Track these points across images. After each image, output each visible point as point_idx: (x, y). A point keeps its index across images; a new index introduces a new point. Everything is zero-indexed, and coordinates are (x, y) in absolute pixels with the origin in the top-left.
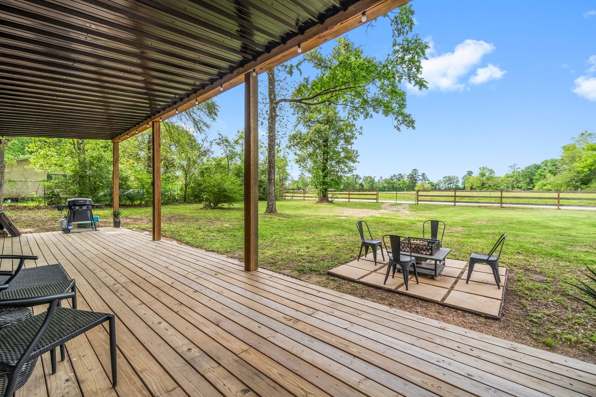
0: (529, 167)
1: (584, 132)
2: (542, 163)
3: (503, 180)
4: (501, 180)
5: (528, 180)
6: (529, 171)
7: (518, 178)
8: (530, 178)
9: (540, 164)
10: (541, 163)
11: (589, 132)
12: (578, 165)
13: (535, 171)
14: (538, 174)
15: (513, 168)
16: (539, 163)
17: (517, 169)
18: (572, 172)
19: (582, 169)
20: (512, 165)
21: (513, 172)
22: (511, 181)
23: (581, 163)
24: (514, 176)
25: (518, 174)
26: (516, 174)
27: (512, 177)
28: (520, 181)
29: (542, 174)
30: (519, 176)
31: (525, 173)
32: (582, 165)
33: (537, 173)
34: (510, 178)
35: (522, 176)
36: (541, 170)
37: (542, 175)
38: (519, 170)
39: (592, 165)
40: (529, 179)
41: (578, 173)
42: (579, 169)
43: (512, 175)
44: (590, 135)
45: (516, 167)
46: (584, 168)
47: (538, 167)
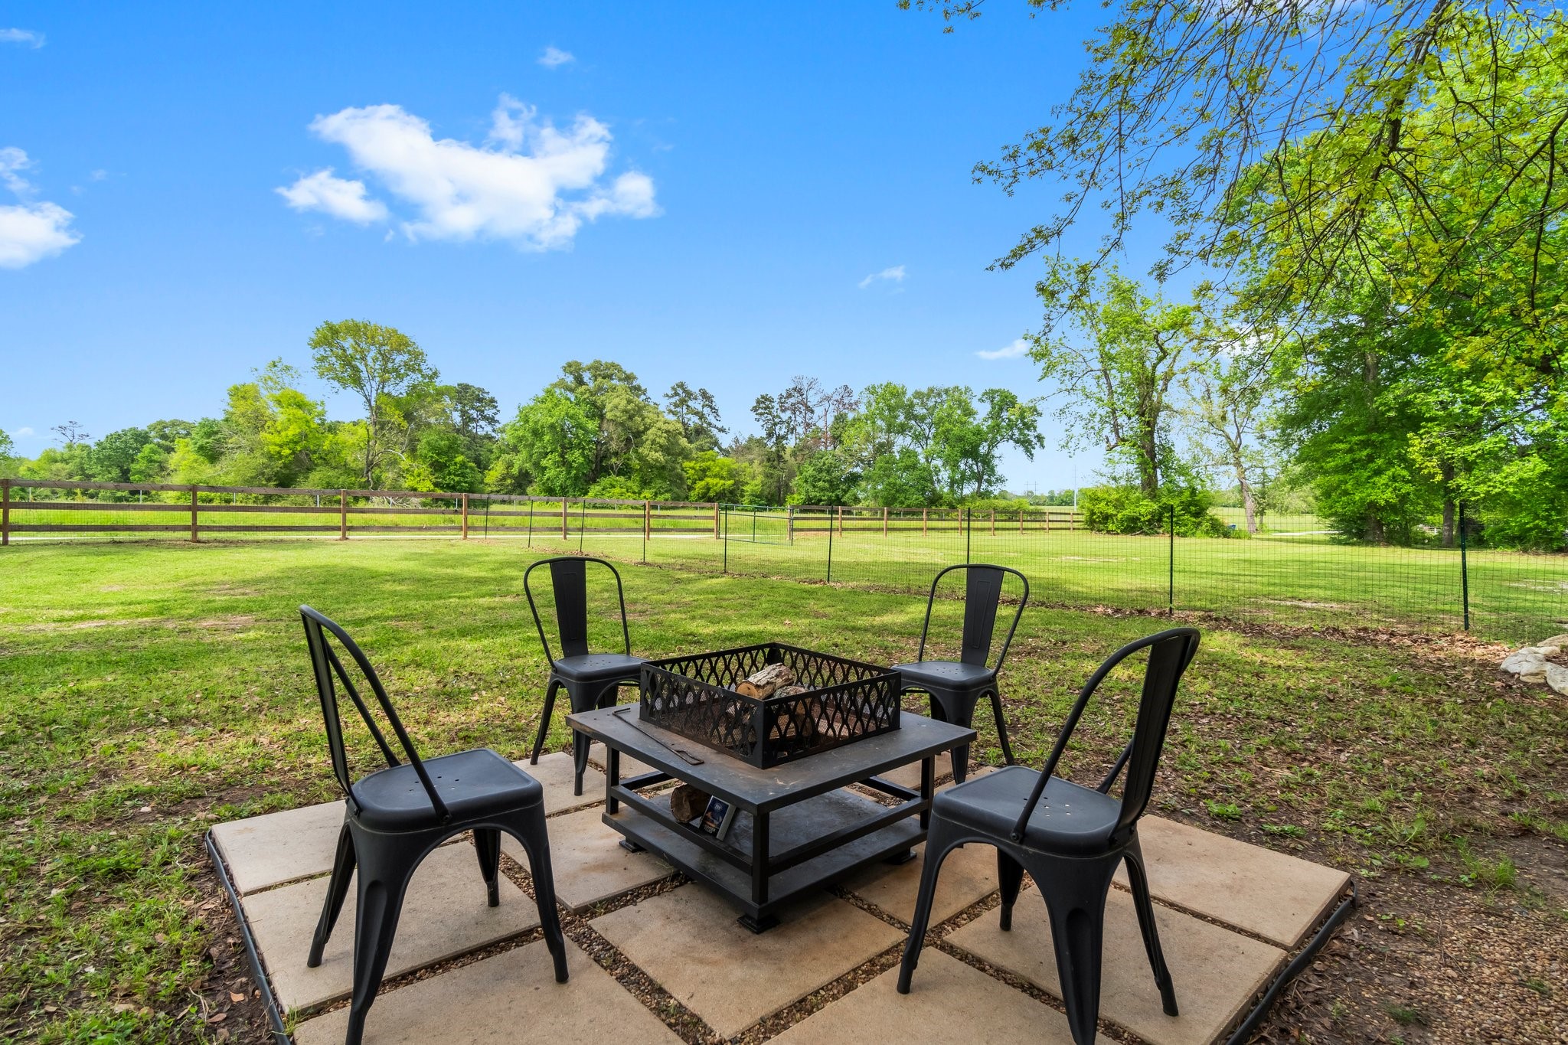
0: (119, 437)
1: (277, 360)
2: (153, 428)
3: (36, 468)
4: (29, 469)
5: (115, 472)
6: (118, 448)
7: (86, 466)
8: (121, 468)
9: (147, 429)
10: (149, 427)
11: (285, 362)
12: (270, 439)
13: (134, 449)
14: (142, 458)
15: (69, 433)
16: (142, 427)
17: (82, 436)
18: (258, 454)
19: (278, 449)
20: (63, 425)
21: (70, 447)
22: (63, 474)
23: (276, 434)
24: (72, 457)
25: (85, 454)
26: (77, 452)
27: (65, 461)
28: (93, 476)
29: (155, 457)
30: (90, 458)
31: (107, 452)
32: (277, 439)
33: (140, 455)
34: (59, 465)
35: (98, 459)
36: (152, 445)
37: (155, 462)
38: (86, 442)
39: (296, 443)
40: (118, 470)
41: (271, 457)
42: (273, 449)
43: (66, 456)
44: (288, 368)
45: (78, 432)
46: (281, 446)
47: (142, 438)
